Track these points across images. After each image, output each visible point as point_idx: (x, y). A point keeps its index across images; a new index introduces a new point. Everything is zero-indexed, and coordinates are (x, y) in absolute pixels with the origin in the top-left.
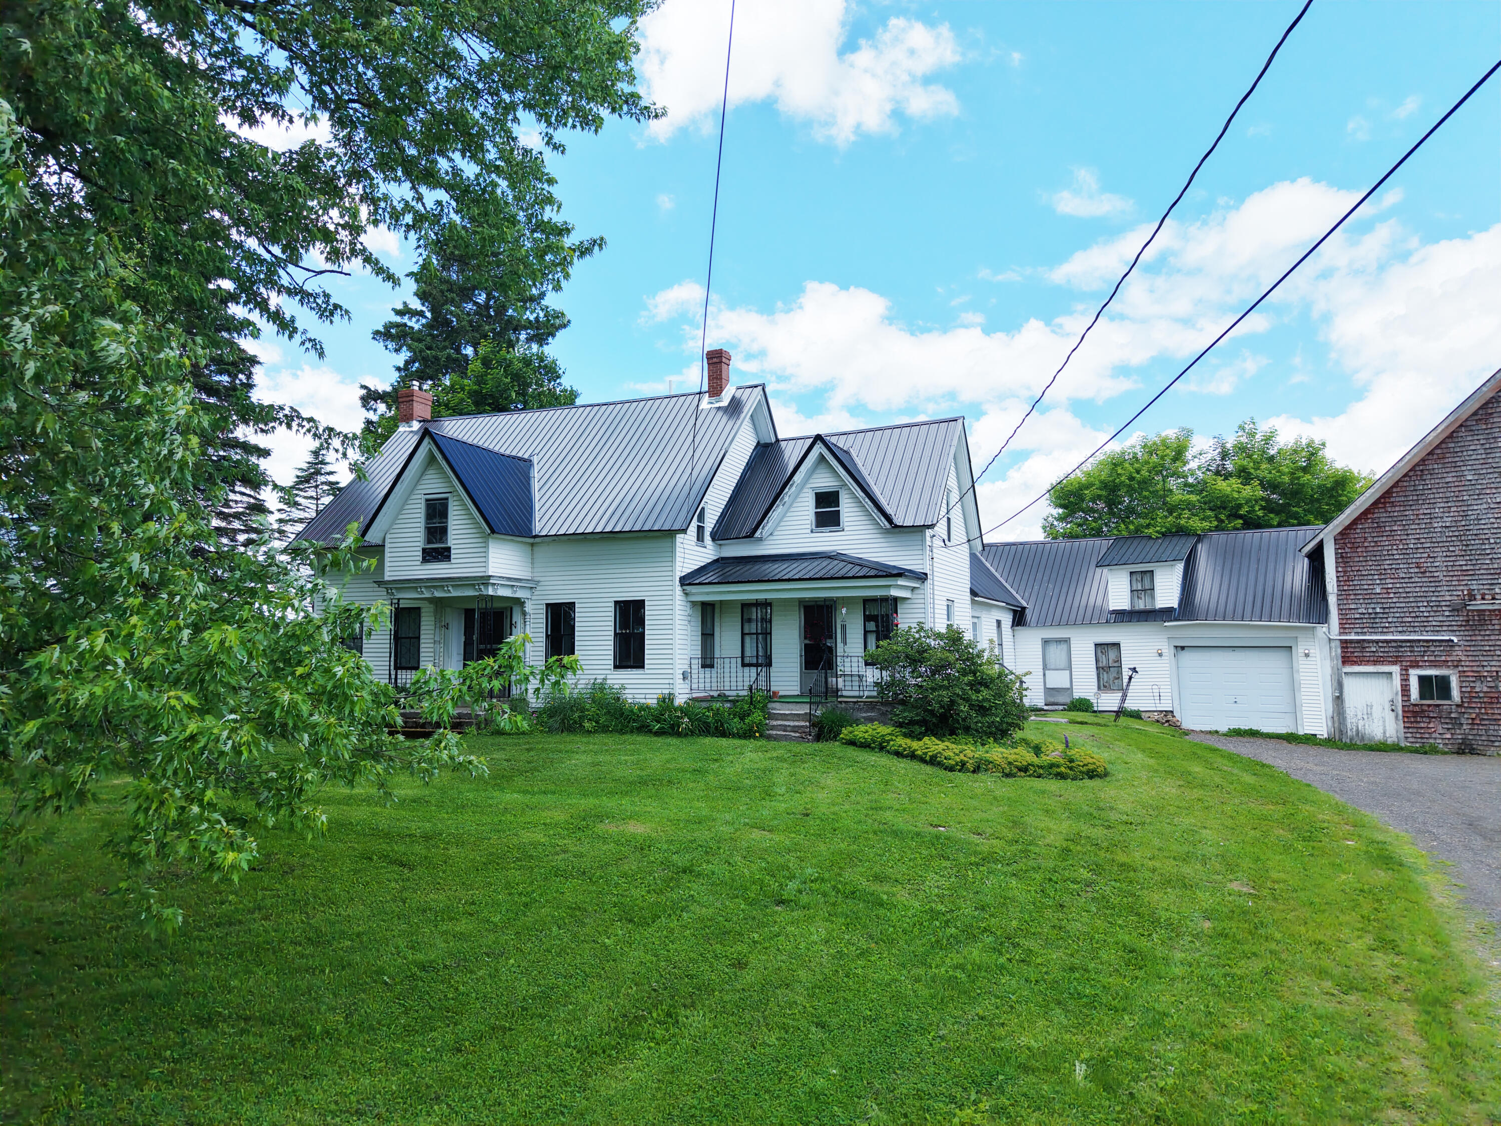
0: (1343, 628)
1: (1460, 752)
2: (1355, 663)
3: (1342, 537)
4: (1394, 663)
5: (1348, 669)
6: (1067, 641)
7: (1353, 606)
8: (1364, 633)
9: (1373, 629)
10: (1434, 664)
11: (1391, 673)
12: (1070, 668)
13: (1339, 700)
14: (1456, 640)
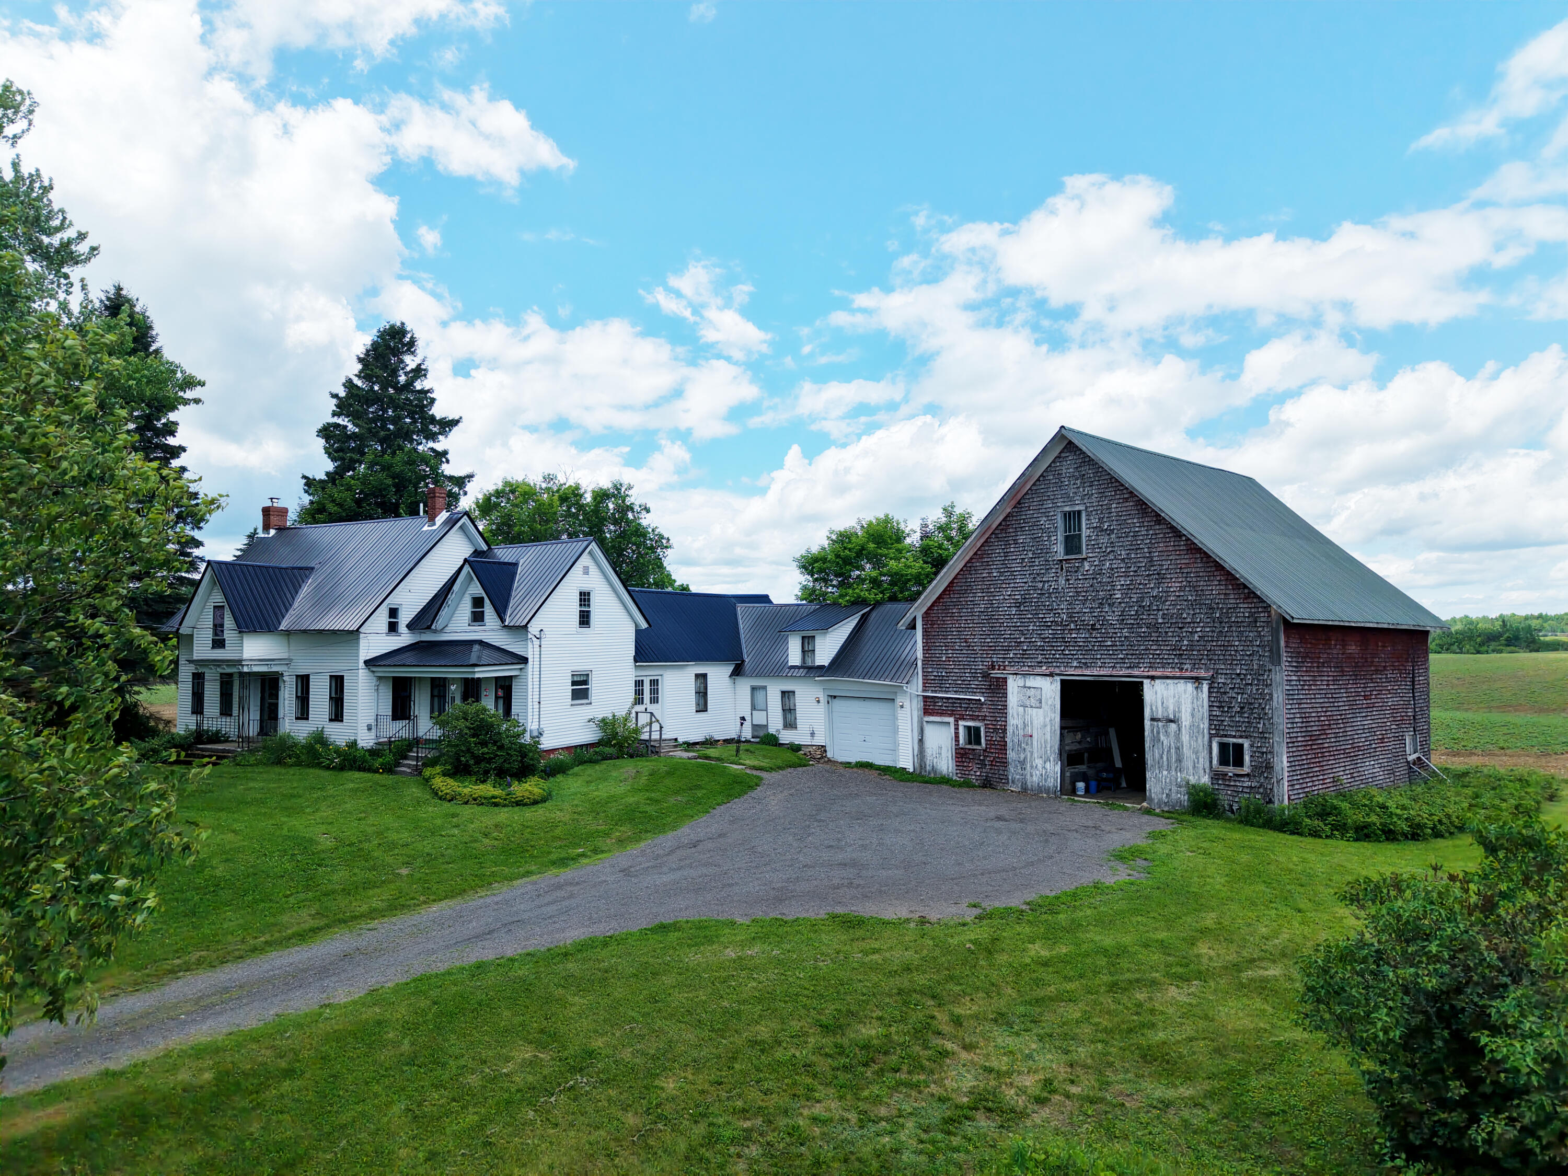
0: (925, 688)
1: (984, 786)
2: (931, 714)
3: (926, 615)
4: (950, 715)
5: (927, 718)
6: (765, 688)
7: (930, 670)
8: (936, 692)
9: (941, 689)
10: (973, 718)
11: (949, 723)
12: (767, 710)
13: (921, 741)
14: (983, 699)
